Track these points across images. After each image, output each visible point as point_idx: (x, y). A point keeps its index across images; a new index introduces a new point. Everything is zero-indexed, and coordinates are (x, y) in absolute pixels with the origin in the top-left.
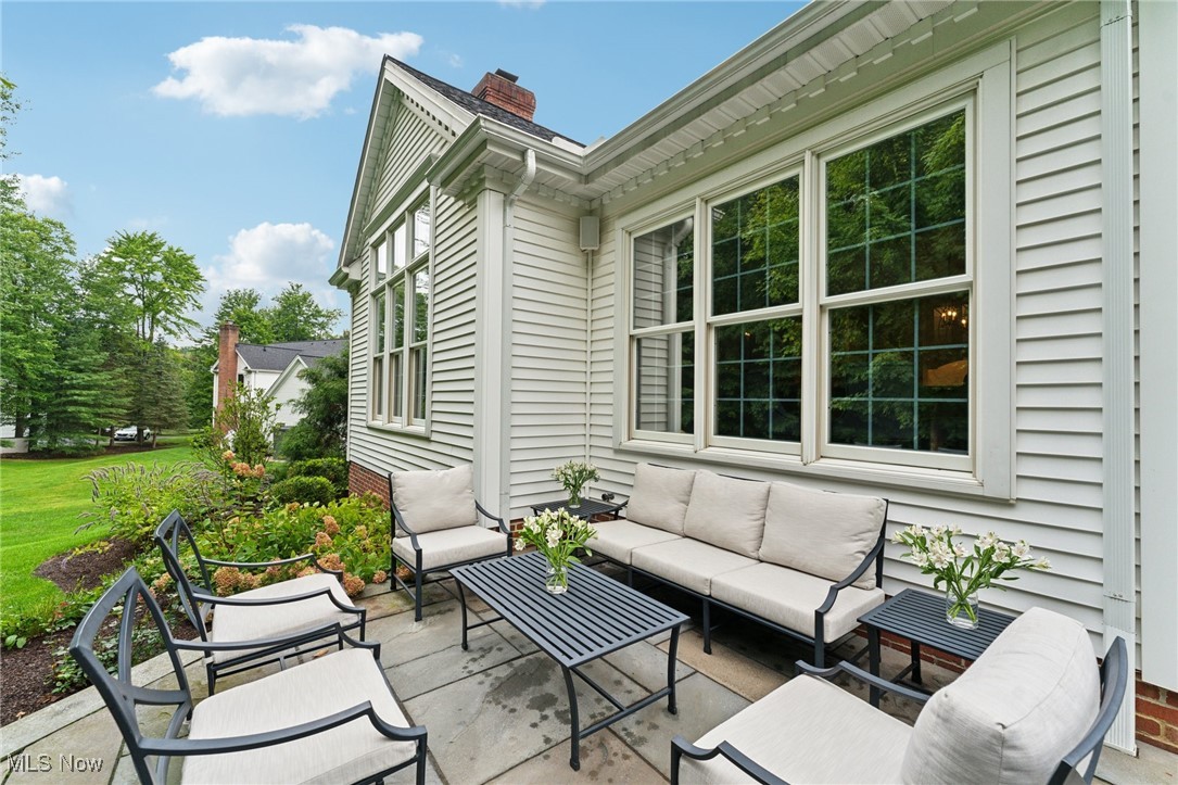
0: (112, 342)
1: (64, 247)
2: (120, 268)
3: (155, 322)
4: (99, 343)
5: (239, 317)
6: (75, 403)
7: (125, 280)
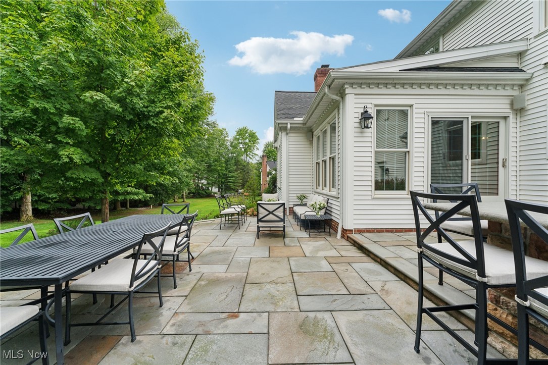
0: (237, 163)
1: (226, 136)
2: (238, 139)
3: (247, 155)
4: (234, 164)
5: (269, 151)
6: (230, 182)
7: (240, 143)
